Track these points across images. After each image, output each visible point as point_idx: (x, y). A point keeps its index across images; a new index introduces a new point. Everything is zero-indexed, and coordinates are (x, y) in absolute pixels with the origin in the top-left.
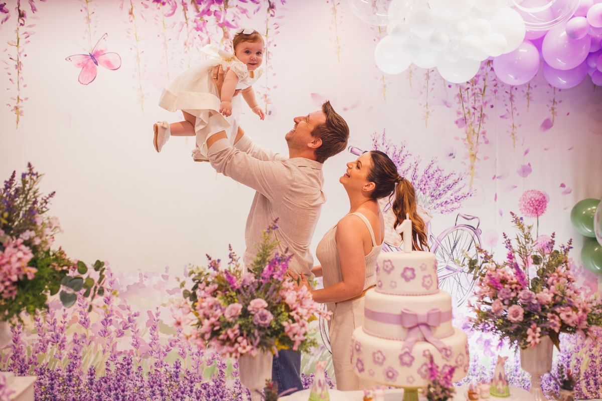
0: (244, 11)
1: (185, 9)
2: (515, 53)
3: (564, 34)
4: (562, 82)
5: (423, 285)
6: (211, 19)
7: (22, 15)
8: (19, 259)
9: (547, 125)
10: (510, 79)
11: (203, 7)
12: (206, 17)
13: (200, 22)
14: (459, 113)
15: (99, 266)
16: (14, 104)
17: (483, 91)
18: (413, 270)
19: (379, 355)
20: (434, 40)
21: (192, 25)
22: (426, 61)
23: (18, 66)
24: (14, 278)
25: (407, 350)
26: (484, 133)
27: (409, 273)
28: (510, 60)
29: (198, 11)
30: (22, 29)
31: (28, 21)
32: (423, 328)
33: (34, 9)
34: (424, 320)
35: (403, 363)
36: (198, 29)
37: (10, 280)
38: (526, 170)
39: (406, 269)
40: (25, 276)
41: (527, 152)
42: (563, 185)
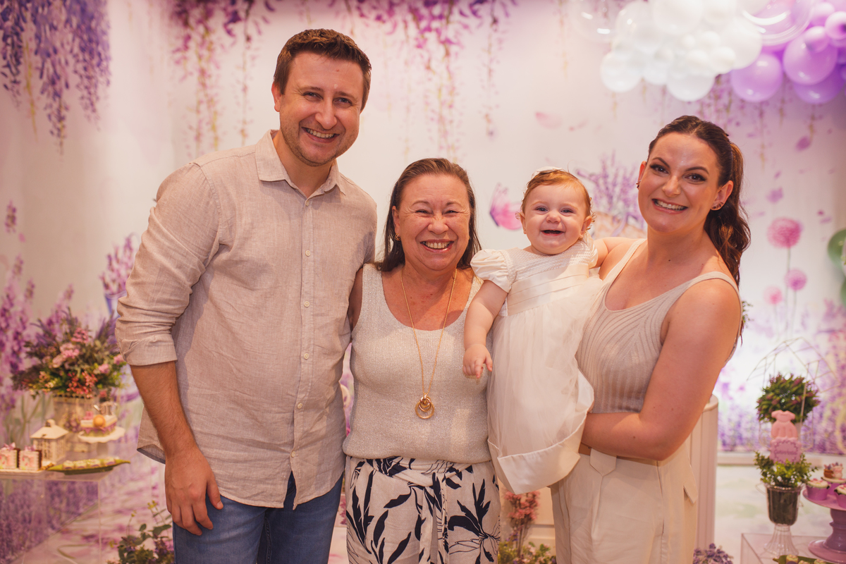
0: (466, 27)
1: (406, 27)
2: (751, 67)
3: (803, 46)
4: (815, 96)
6: (431, 36)
7: (248, 39)
9: (803, 144)
10: (750, 95)
11: (424, 24)
12: (427, 35)
13: (421, 40)
16: (240, 126)
17: (727, 108)
20: (658, 56)
21: (413, 43)
22: (657, 76)
23: (245, 89)
28: (747, 75)
29: (418, 27)
30: (249, 53)
31: (254, 44)
33: (259, 32)
36: (419, 46)
38: (776, 196)
41: (777, 175)
42: (821, 213)
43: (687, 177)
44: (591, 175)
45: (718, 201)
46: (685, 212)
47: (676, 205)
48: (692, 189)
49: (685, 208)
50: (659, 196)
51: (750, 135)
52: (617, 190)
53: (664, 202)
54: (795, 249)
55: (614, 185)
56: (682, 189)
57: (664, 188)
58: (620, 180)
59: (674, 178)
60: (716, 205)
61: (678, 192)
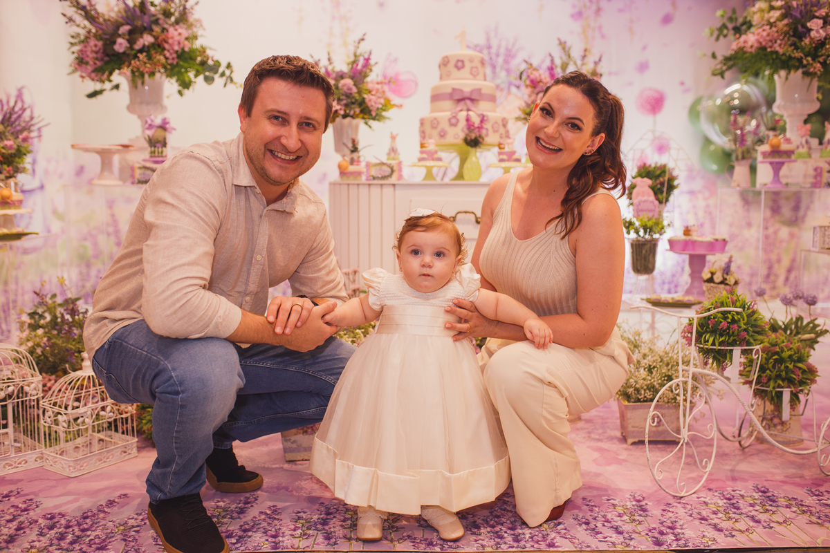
5: (471, 73)
8: (180, 34)
9: (667, 19)
14: (574, 6)
15: (229, 66)
18: (463, 61)
19: (435, 122)
24: (176, 48)
25: (454, 115)
26: (600, 27)
27: (460, 64)
32: (468, 102)
34: (467, 95)
35: (452, 125)
37: (173, 49)
38: (643, 67)
39: (458, 61)
40: (183, 49)
41: (644, 48)
42: (682, 84)
43: (567, 124)
44: (476, 46)
45: (590, 148)
46: (560, 153)
47: (553, 146)
48: (568, 135)
49: (560, 150)
50: (541, 136)
51: (621, 11)
52: (500, 60)
53: (545, 142)
54: (661, 116)
55: (498, 55)
56: (560, 134)
57: (546, 130)
58: (502, 51)
59: (556, 122)
60: (587, 151)
61: (557, 135)
